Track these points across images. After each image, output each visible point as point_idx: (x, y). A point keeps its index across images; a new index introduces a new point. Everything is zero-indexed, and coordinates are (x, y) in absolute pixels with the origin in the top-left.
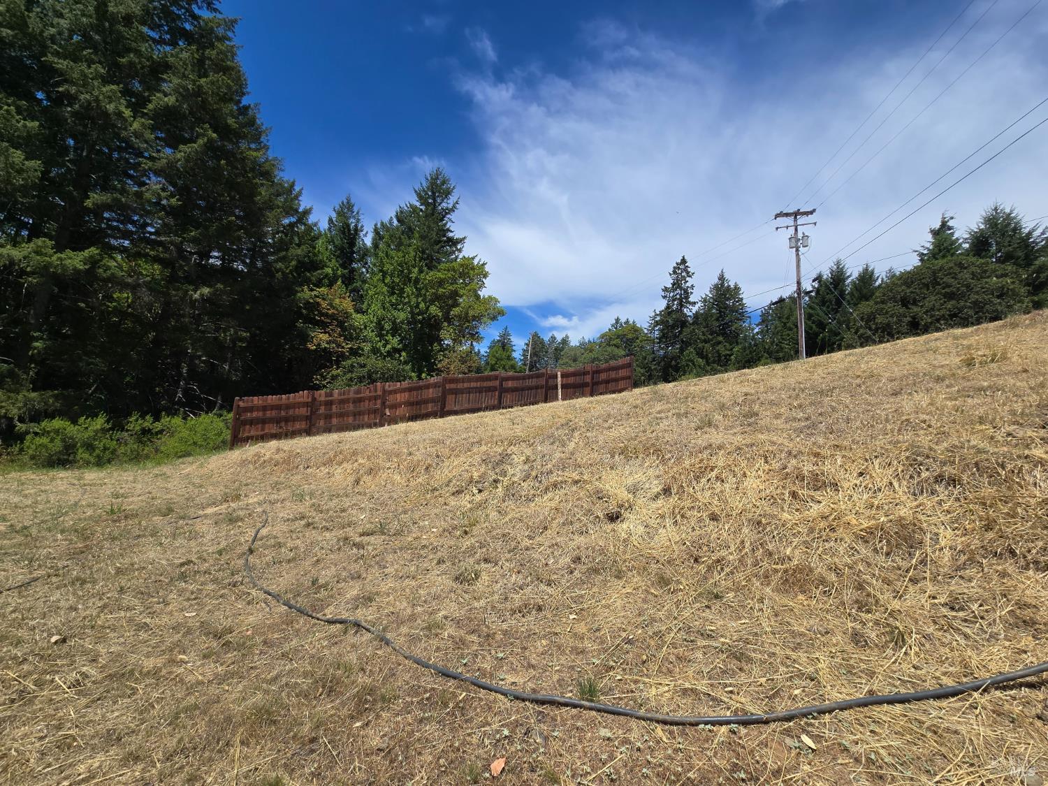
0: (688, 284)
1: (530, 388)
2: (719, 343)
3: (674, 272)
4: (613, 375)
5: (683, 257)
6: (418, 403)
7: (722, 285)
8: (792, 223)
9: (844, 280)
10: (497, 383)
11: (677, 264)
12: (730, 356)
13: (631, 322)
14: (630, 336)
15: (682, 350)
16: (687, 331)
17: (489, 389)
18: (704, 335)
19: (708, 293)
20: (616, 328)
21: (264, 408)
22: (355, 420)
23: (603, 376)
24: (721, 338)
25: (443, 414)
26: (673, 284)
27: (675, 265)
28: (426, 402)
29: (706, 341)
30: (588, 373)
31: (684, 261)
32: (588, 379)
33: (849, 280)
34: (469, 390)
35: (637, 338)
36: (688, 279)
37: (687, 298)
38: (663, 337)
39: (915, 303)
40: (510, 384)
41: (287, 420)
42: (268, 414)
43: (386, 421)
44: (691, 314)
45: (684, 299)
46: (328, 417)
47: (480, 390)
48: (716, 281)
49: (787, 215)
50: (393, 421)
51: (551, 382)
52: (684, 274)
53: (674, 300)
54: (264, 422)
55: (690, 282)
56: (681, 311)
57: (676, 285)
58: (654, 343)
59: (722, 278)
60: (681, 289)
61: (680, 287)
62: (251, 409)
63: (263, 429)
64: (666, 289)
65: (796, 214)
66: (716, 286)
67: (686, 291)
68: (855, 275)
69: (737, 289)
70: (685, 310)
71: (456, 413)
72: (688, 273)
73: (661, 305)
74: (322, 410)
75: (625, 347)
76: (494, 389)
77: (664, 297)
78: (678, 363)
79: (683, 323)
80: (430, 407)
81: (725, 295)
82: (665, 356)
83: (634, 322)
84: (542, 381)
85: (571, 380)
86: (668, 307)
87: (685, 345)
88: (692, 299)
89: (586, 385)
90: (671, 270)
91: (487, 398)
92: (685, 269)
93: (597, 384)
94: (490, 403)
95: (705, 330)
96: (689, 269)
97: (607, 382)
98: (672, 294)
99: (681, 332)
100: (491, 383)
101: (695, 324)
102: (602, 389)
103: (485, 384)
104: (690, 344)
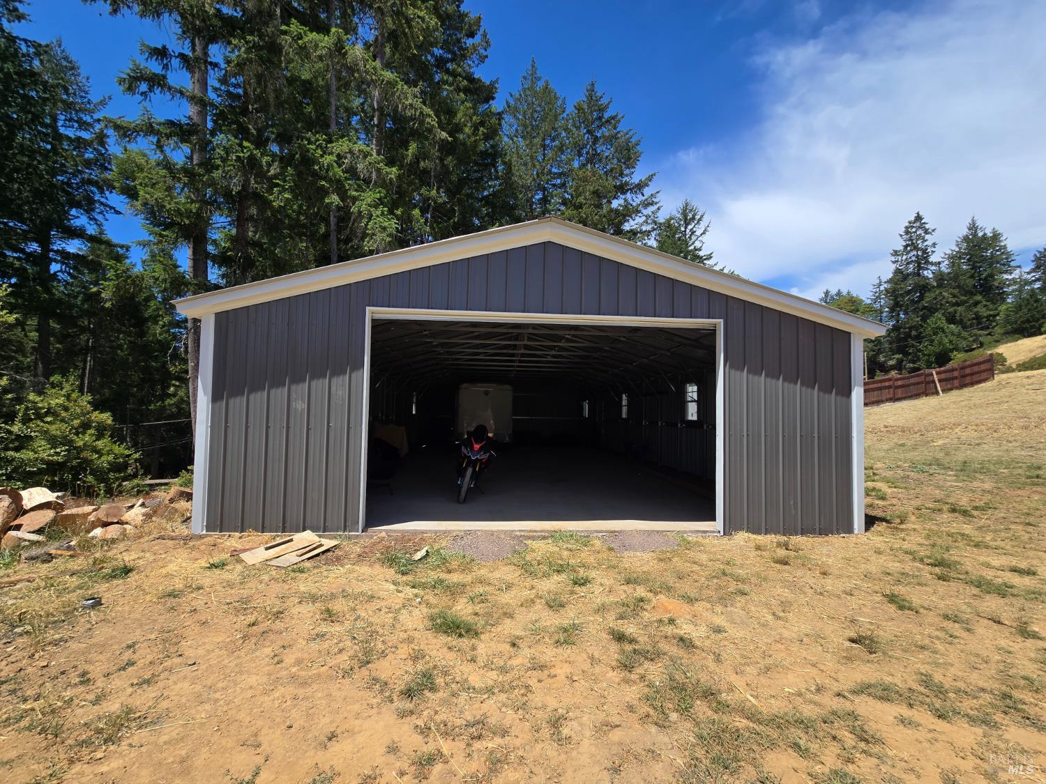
0: (926, 243)
1: (913, 384)
2: (976, 304)
3: (907, 232)
4: (976, 369)
5: (918, 213)
7: (975, 235)
10: (891, 383)
11: (910, 223)
12: (995, 316)
13: (845, 293)
15: (924, 319)
16: (929, 296)
17: (886, 388)
18: (954, 296)
19: (956, 248)
23: (968, 371)
24: (979, 298)
26: (906, 246)
27: (907, 224)
29: (957, 304)
30: (956, 370)
31: (919, 218)
32: (956, 374)
35: (857, 310)
36: (927, 237)
37: (927, 258)
38: (894, 306)
40: (900, 383)
44: (933, 276)
45: (923, 259)
47: (880, 389)
48: (965, 231)
51: (928, 379)
52: (920, 232)
53: (908, 264)
55: (930, 239)
56: (920, 275)
57: (911, 245)
58: (881, 313)
59: (973, 227)
60: (918, 249)
61: (916, 248)
64: (896, 253)
66: (966, 239)
67: (925, 251)
69: (996, 236)
70: (925, 272)
72: (926, 230)
73: (889, 272)
76: (889, 387)
77: (894, 262)
78: (921, 333)
79: (923, 288)
81: (980, 248)
83: (848, 293)
84: (922, 379)
85: (943, 376)
86: (898, 271)
87: (929, 311)
88: (933, 259)
89: (956, 378)
90: (902, 231)
91: (886, 394)
92: (922, 226)
93: (964, 376)
94: (888, 396)
95: (956, 291)
96: (927, 226)
97: (972, 374)
98: (904, 257)
99: (921, 298)
100: (887, 384)
101: (940, 286)
102: (968, 380)
103: (884, 384)
104: (937, 310)
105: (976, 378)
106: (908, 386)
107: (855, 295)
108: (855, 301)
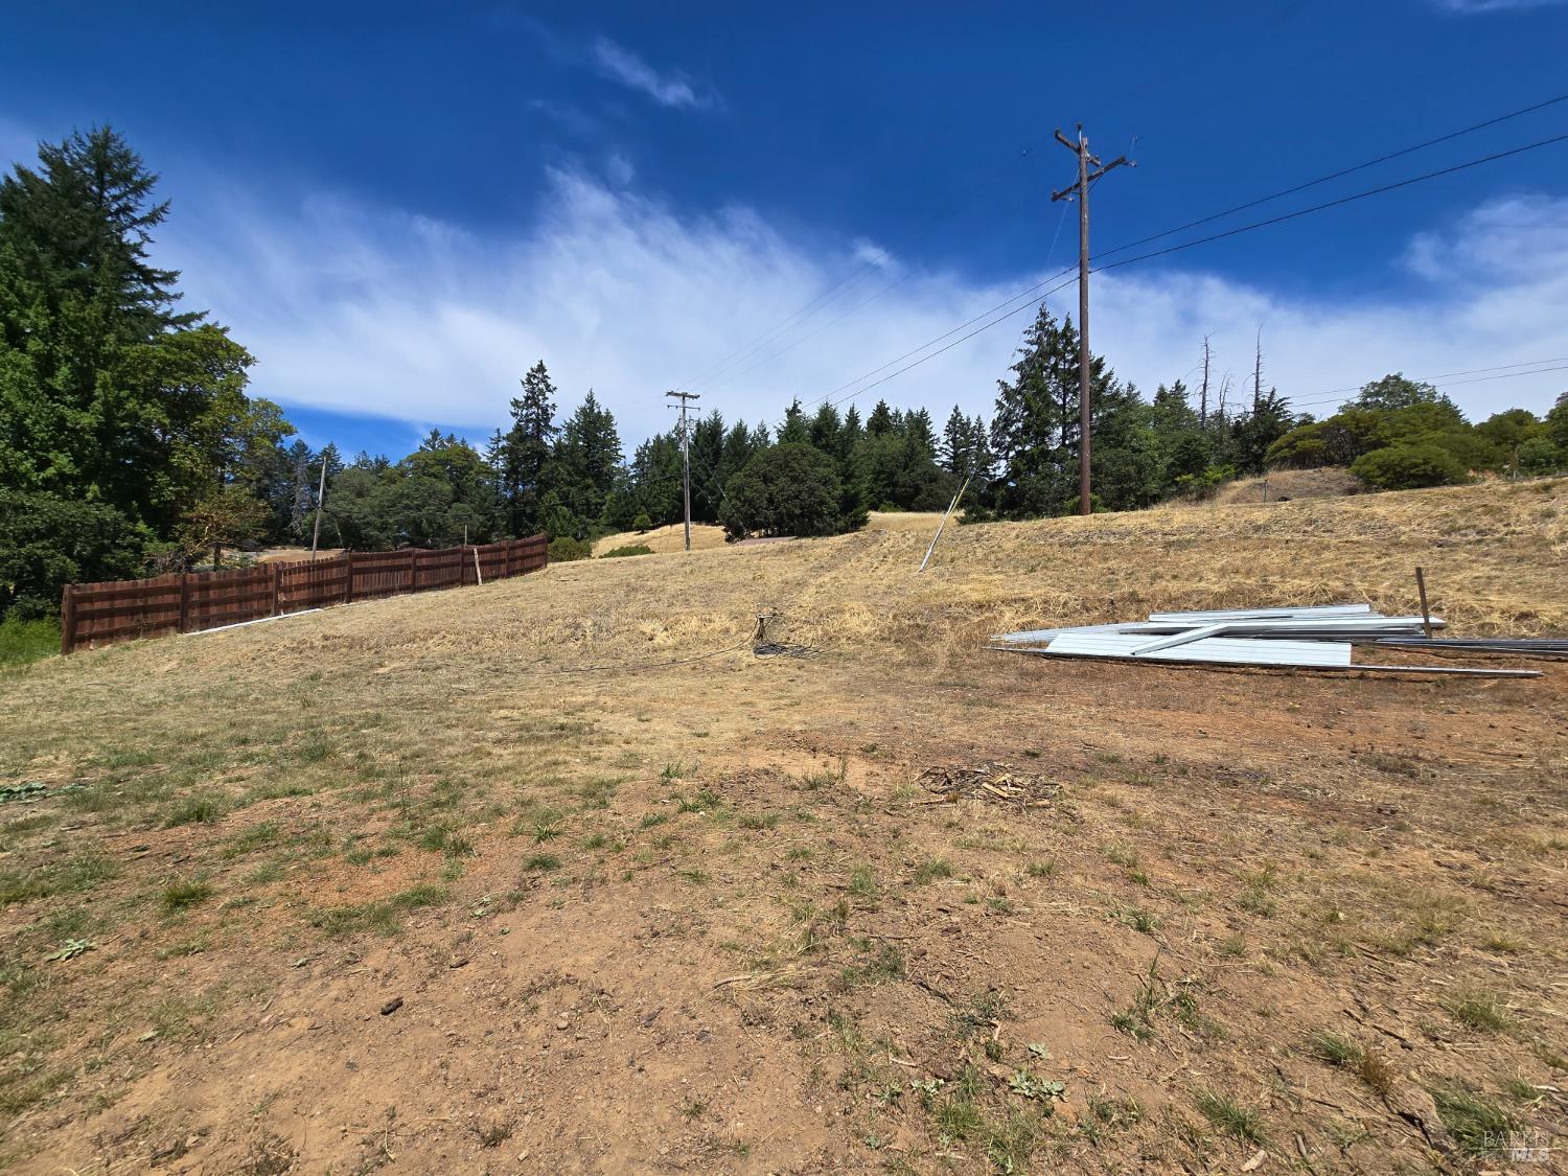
0: (547, 402)
1: (444, 566)
2: (588, 487)
3: (529, 382)
4: (528, 551)
5: (542, 362)
6: (319, 585)
7: (592, 409)
8: (680, 404)
9: (721, 433)
10: (410, 561)
11: (533, 370)
12: (602, 505)
13: (458, 441)
14: (459, 463)
15: (540, 493)
16: (546, 467)
17: (400, 568)
18: (569, 474)
19: (574, 418)
20: (433, 447)
21: (112, 596)
22: (240, 607)
23: (518, 553)
24: (590, 481)
25: (351, 596)
26: (527, 398)
27: (530, 371)
28: (330, 583)
29: (570, 484)
30: (504, 549)
31: (541, 368)
32: (504, 555)
33: (725, 434)
34: (380, 570)
35: (472, 469)
36: (548, 394)
37: (547, 420)
38: (512, 472)
39: (772, 481)
40: (424, 562)
41: (145, 610)
42: (118, 604)
43: (280, 607)
44: (551, 444)
45: (543, 421)
46: (205, 605)
47: (392, 569)
48: (583, 403)
49: (677, 395)
50: (289, 607)
51: (467, 559)
52: (542, 386)
53: (528, 421)
54: (111, 613)
55: (551, 398)
56: (539, 438)
57: (532, 399)
58: (498, 478)
59: (590, 400)
60: (538, 407)
61: (536, 404)
62: (90, 599)
63: (111, 624)
64: (516, 403)
65: (684, 396)
66: (583, 410)
67: (545, 411)
68: (731, 429)
69: (609, 418)
70: (544, 437)
71: (365, 596)
72: (548, 386)
73: (508, 425)
74: (196, 597)
75: (451, 479)
76: (408, 567)
77: (514, 415)
79: (541, 454)
80: (335, 589)
81: (594, 426)
82: (512, 501)
83: (463, 442)
84: (458, 558)
85: (487, 557)
86: (518, 429)
87: (545, 486)
88: (553, 423)
89: (501, 561)
90: (524, 378)
91: (400, 578)
92: (544, 380)
93: (514, 560)
94: (403, 583)
95: (571, 469)
96: (549, 381)
97: (523, 558)
98: (525, 412)
99: (539, 467)
100: (403, 562)
101: (558, 458)
102: (518, 565)
103: (397, 562)
104: (552, 486)
105: (528, 563)
106: (438, 567)
107: (471, 448)
108: (469, 456)
